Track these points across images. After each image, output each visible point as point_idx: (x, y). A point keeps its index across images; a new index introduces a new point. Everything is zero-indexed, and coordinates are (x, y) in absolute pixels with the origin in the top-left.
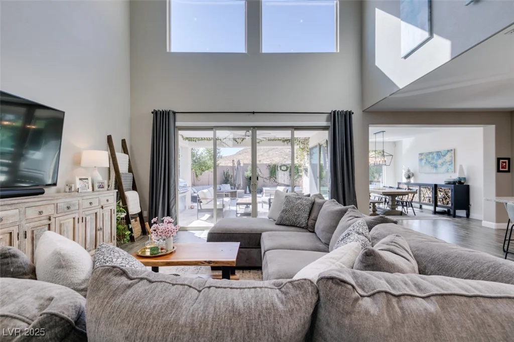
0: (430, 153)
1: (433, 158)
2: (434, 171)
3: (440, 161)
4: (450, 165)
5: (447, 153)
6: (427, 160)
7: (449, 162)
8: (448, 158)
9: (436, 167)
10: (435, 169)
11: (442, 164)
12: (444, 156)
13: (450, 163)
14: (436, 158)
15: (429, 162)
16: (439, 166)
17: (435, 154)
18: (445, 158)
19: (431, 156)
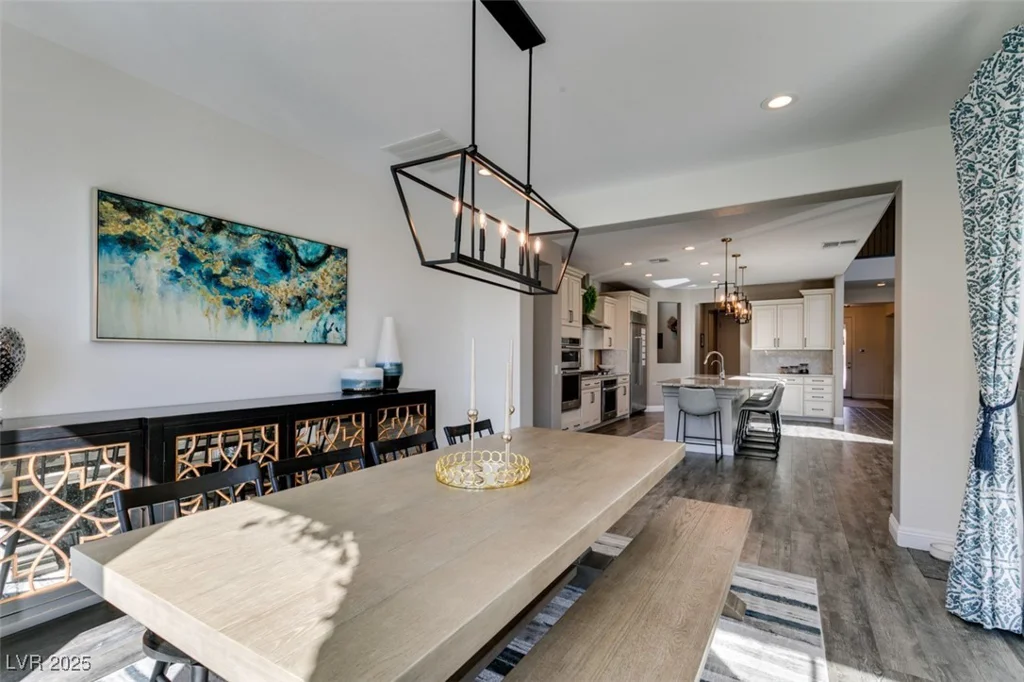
0: (217, 225)
1: (241, 262)
2: (250, 330)
3: (283, 288)
4: (333, 311)
5: (322, 260)
6: (187, 259)
7: (331, 297)
8: (323, 278)
9: (260, 310)
10: (252, 322)
11: (299, 304)
12: (311, 266)
13: (335, 303)
14: (260, 261)
15: (212, 279)
16: (277, 309)
17: (252, 242)
18: (313, 275)
19: (221, 239)
